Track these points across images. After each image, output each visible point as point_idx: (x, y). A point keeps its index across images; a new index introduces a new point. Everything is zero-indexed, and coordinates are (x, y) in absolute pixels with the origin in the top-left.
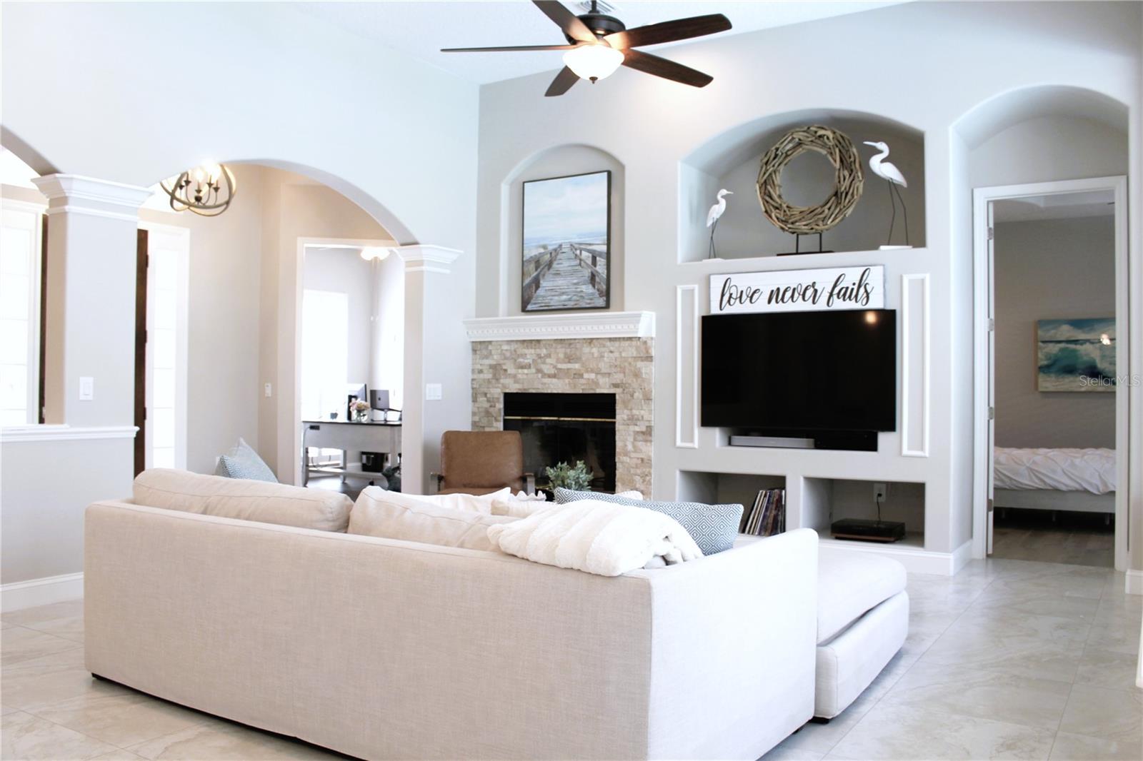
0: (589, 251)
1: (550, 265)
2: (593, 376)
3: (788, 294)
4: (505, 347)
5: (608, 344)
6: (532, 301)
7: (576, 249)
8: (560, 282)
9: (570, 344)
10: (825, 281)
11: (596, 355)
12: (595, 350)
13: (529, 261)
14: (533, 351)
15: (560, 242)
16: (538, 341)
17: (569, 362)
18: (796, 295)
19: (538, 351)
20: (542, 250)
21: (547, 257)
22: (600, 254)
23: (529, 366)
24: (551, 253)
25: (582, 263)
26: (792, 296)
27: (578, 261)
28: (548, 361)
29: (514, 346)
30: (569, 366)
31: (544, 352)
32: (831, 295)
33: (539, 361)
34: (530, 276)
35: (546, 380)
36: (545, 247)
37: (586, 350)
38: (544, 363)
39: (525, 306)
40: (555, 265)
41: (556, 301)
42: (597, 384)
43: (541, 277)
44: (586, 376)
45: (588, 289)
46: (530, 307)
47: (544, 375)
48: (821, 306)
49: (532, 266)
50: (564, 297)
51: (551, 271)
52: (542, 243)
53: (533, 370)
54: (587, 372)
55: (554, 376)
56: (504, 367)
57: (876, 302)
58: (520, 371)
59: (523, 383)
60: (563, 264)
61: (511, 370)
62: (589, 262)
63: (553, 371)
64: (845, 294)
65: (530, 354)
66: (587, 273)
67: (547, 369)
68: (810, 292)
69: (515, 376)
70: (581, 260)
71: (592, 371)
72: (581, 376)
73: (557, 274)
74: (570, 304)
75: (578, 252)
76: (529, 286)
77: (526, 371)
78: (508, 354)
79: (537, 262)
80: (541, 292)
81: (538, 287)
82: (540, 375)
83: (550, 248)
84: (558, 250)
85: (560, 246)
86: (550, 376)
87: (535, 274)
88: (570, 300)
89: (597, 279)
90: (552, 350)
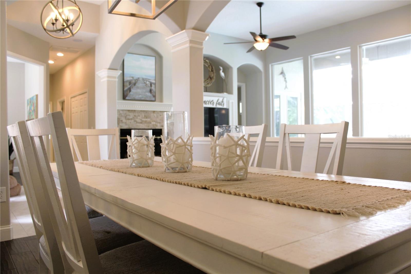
0: (149, 82)
1: (135, 84)
2: (154, 123)
3: (207, 102)
4: (121, 112)
5: (160, 113)
6: (128, 96)
7: (144, 80)
8: (139, 91)
9: (146, 112)
10: (215, 99)
11: (156, 116)
12: (155, 115)
13: (127, 81)
14: (133, 114)
15: (138, 77)
16: (135, 111)
17: (147, 118)
18: (209, 103)
19: (135, 114)
20: (131, 79)
21: (134, 81)
22: (153, 83)
23: (132, 119)
24: (135, 80)
25: (147, 86)
26: (208, 103)
27: (145, 85)
28: (139, 117)
29: (125, 112)
30: (146, 120)
31: (137, 114)
32: (216, 104)
33: (135, 117)
34: (127, 87)
35: (138, 124)
36: (133, 77)
37: (152, 114)
38: (137, 118)
39: (124, 98)
40: (137, 85)
41: (137, 97)
42: (157, 126)
43: (131, 88)
44: (152, 123)
45: (149, 94)
46: (127, 98)
47: (137, 122)
48: (214, 106)
49: (128, 84)
50: (140, 96)
51: (135, 86)
52: (132, 76)
53: (133, 121)
54: (153, 122)
55: (141, 123)
56: (121, 119)
57: (225, 107)
58: (128, 121)
59: (129, 126)
60: (139, 85)
61: (124, 120)
62: (149, 85)
63: (140, 121)
64: (219, 104)
65: (131, 115)
66: (149, 89)
67: (138, 120)
68: (212, 102)
69: (126, 123)
70: (146, 84)
71: (154, 121)
72: (151, 123)
73: (138, 88)
74: (143, 99)
75: (145, 81)
76: (127, 90)
77: (130, 121)
78: (123, 115)
79: (130, 83)
80: (131, 93)
81: (130, 91)
82: (135, 122)
83: (135, 78)
84: (138, 79)
85: (139, 78)
86: (139, 123)
87: (129, 86)
88: (142, 97)
89: (152, 91)
90: (140, 114)
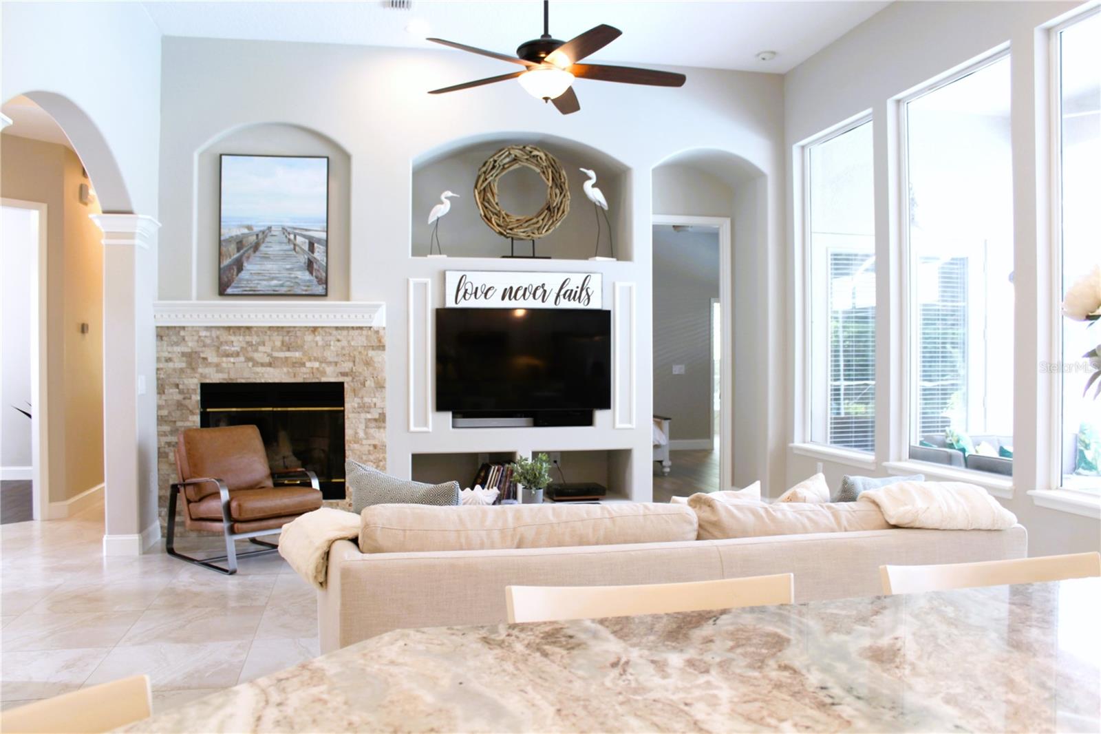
0: (304, 236)
1: (256, 247)
2: (317, 365)
3: (520, 293)
4: (203, 334)
5: (334, 332)
6: (233, 285)
7: (289, 234)
8: (269, 266)
9: (288, 332)
10: (553, 283)
11: (320, 343)
12: (318, 338)
13: (229, 240)
14: (241, 338)
15: (269, 224)
16: (248, 328)
17: (289, 350)
18: (527, 294)
19: (248, 338)
20: (246, 231)
21: (253, 239)
22: (319, 241)
23: (238, 354)
24: (257, 235)
25: (297, 248)
26: (524, 295)
27: (292, 246)
28: (261, 348)
29: (214, 333)
30: (288, 354)
31: (254, 339)
32: (558, 295)
33: (249, 349)
34: (230, 257)
35: (259, 369)
36: (249, 228)
37: (309, 338)
38: (257, 351)
39: (223, 290)
40: (262, 248)
41: (263, 286)
42: (324, 373)
43: (244, 259)
44: (308, 364)
45: (306, 276)
46: (229, 291)
47: (256, 364)
48: (549, 304)
49: (233, 247)
50: (275, 282)
51: (257, 254)
52: (249, 223)
53: (242, 359)
54: (310, 360)
55: (270, 365)
56: (202, 355)
57: (595, 304)
58: (224, 359)
59: (229, 373)
60: (273, 247)
61: (212, 358)
62: (306, 247)
63: (267, 360)
64: (570, 295)
65: (238, 342)
66: (303, 259)
67: (260, 356)
68: (540, 292)
69: (217, 365)
70: (295, 245)
71: (316, 359)
72: (303, 365)
73: (266, 257)
74: (283, 290)
75: (292, 237)
76: (229, 267)
77: (232, 360)
78: (208, 341)
79: (240, 243)
80: (244, 275)
81: (240, 269)
82: (250, 364)
83: (256, 229)
84: (266, 233)
85: (270, 228)
86: (263, 365)
87: (237, 255)
88: (282, 285)
89: (315, 266)
90: (267, 338)
